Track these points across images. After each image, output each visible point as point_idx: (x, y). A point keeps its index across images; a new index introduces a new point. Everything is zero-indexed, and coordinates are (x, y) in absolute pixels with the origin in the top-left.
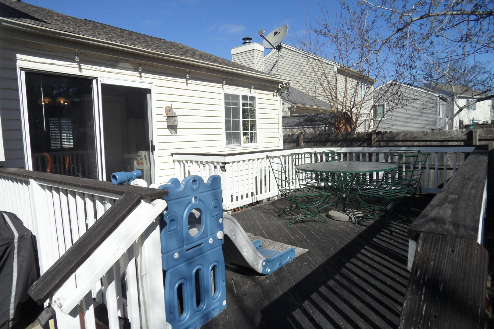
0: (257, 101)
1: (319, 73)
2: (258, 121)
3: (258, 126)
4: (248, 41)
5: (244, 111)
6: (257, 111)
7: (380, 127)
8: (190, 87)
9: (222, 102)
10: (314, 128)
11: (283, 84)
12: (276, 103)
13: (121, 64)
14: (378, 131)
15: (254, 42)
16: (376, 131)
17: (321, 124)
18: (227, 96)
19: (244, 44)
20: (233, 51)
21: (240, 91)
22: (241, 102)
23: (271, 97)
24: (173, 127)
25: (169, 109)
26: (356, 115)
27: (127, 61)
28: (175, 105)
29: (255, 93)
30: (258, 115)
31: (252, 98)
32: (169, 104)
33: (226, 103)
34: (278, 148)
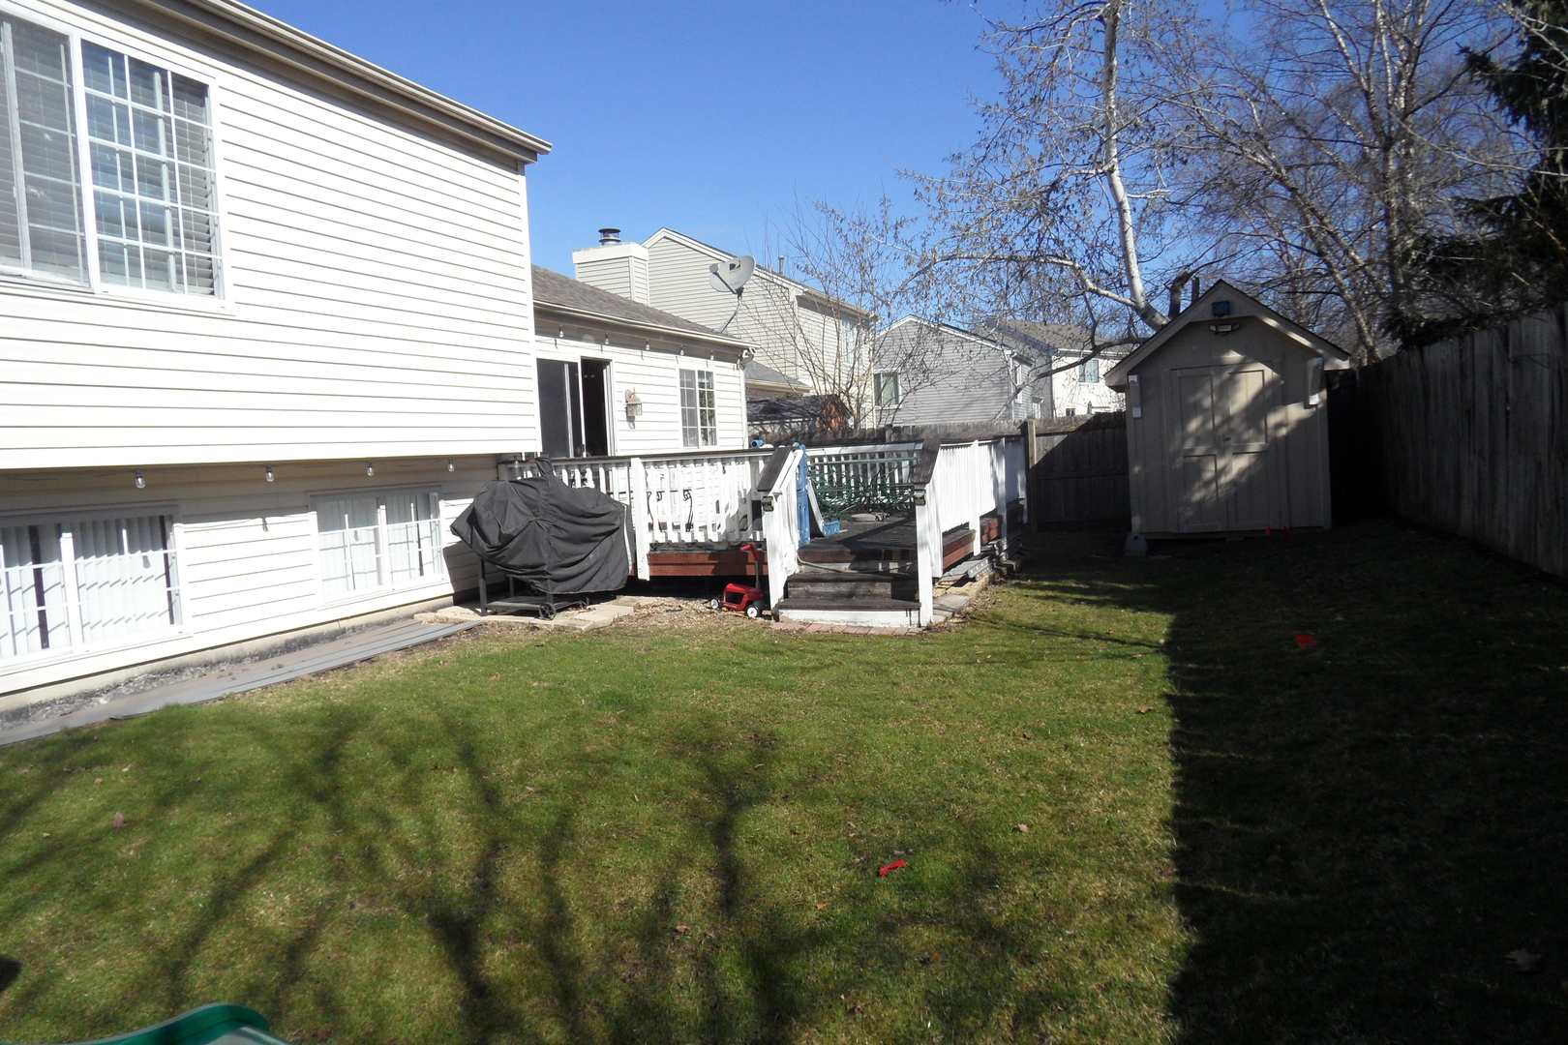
0: (716, 378)
1: (790, 324)
2: (717, 410)
3: (718, 418)
4: (612, 236)
5: (702, 395)
6: (717, 395)
7: (897, 420)
8: (646, 361)
9: (677, 382)
10: (782, 423)
11: (749, 350)
12: (736, 380)
13: (587, 337)
14: (894, 425)
15: (629, 241)
16: (891, 425)
17: (795, 415)
18: (682, 371)
19: (603, 242)
20: (578, 257)
21: (696, 364)
22: (697, 380)
23: (730, 372)
24: (631, 419)
25: (630, 395)
26: (857, 400)
27: (590, 333)
28: (639, 389)
29: (711, 365)
30: (717, 402)
31: (709, 374)
32: (631, 388)
33: (682, 384)
34: (741, 448)
